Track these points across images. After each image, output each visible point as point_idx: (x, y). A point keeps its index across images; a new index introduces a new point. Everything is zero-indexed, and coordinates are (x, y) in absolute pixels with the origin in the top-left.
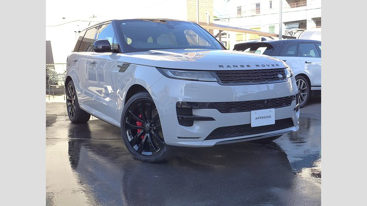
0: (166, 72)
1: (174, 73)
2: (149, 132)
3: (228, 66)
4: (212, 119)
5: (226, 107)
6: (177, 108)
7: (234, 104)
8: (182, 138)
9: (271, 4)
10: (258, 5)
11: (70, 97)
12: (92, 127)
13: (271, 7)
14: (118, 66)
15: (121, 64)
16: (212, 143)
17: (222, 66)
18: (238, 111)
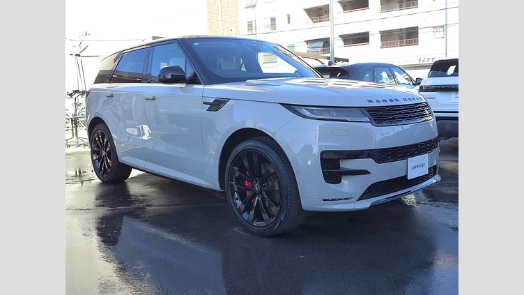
0: (301, 112)
1: (311, 111)
2: (260, 193)
3: (378, 101)
4: (366, 172)
5: (383, 155)
6: (322, 159)
7: (391, 151)
8: (329, 200)
9: (289, 19)
10: (273, 20)
11: (98, 146)
12: (135, 189)
13: (289, 22)
14: (205, 103)
15: (211, 101)
16: (366, 204)
17: (371, 101)
18: (395, 160)
